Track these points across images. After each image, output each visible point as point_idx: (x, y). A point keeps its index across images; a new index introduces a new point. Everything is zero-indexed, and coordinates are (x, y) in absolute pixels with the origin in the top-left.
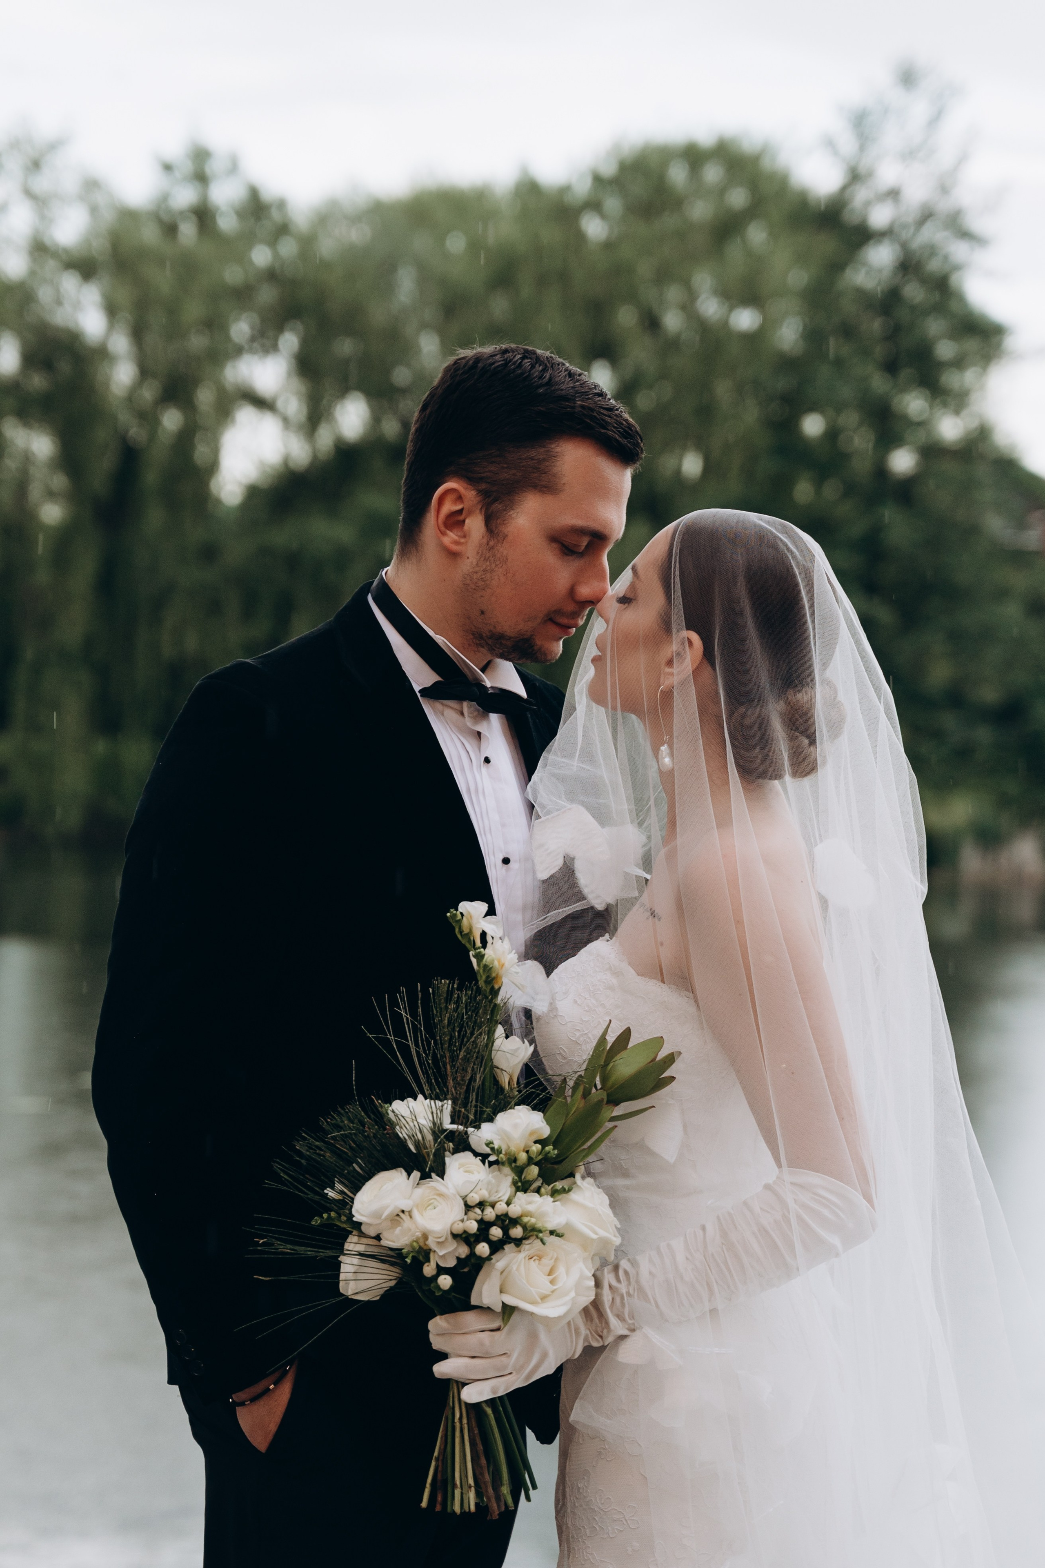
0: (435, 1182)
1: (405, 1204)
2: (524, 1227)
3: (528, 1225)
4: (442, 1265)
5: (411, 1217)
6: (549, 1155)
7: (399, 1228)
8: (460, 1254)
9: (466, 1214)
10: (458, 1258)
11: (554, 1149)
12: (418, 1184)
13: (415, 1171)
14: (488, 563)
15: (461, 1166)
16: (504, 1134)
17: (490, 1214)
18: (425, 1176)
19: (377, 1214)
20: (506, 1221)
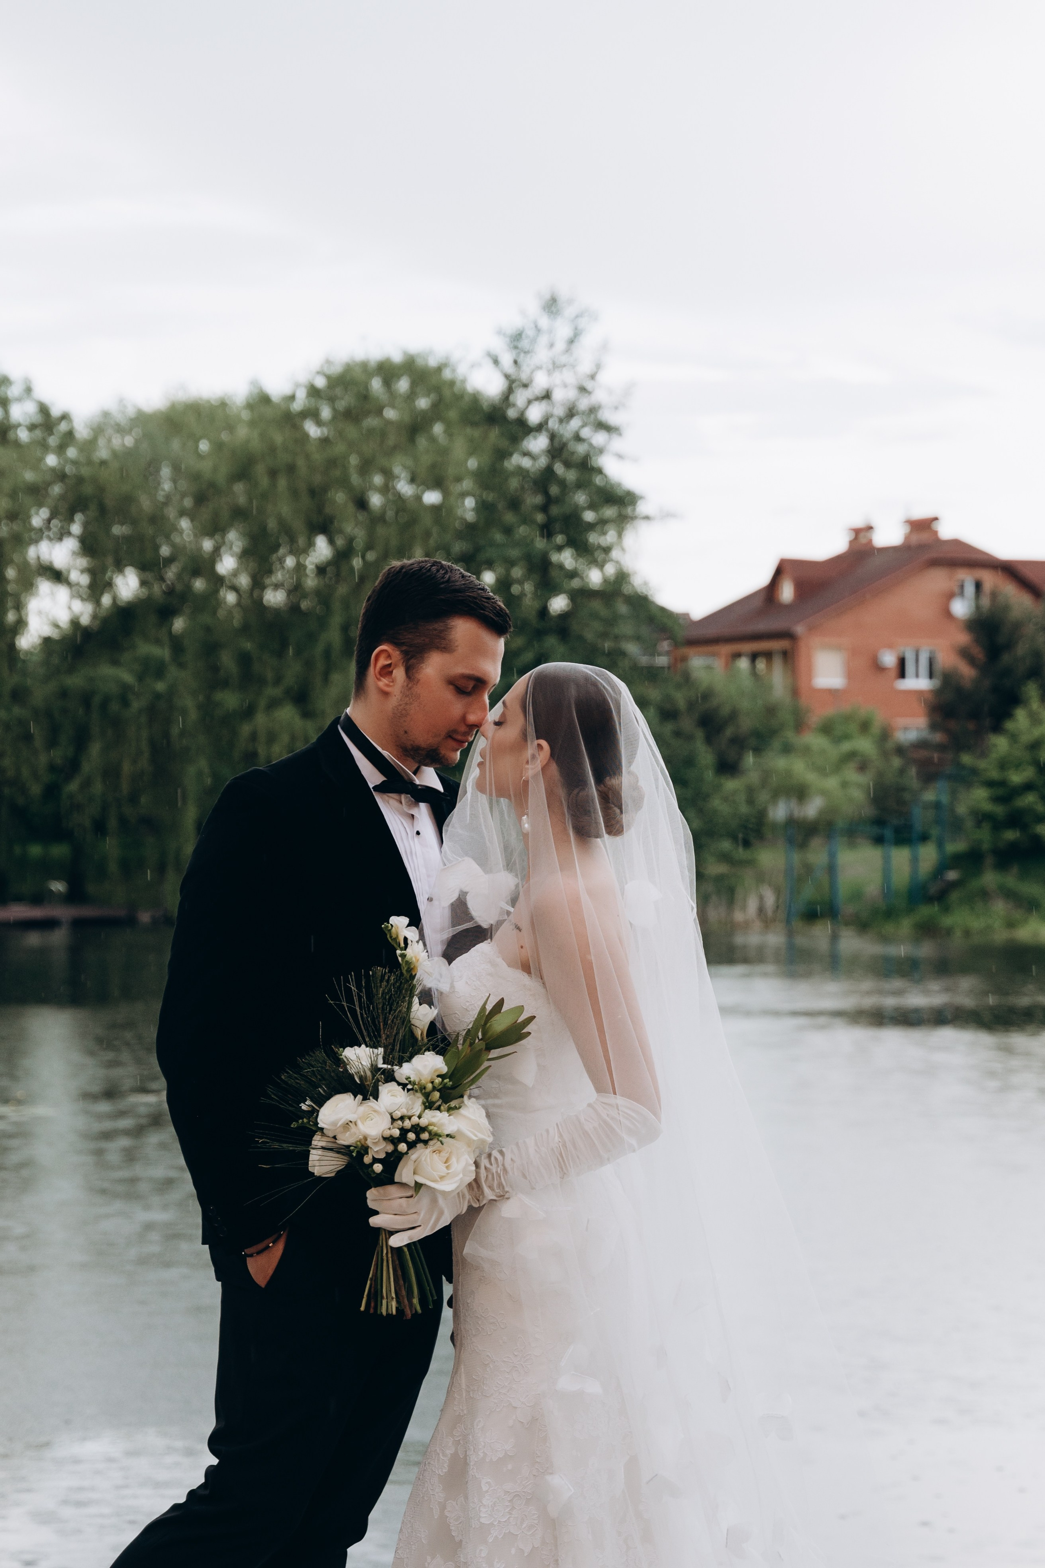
0: (372, 1103)
1: (352, 1117)
2: (430, 1133)
3: (432, 1132)
4: (376, 1157)
5: (356, 1125)
6: (446, 1085)
7: (349, 1132)
8: (387, 1150)
9: (392, 1124)
10: (387, 1153)
11: (450, 1081)
12: (361, 1103)
13: (359, 1095)
14: (408, 699)
15: (389, 1092)
16: (418, 1072)
17: (407, 1124)
18: (365, 1099)
19: (334, 1124)
20: (418, 1129)
